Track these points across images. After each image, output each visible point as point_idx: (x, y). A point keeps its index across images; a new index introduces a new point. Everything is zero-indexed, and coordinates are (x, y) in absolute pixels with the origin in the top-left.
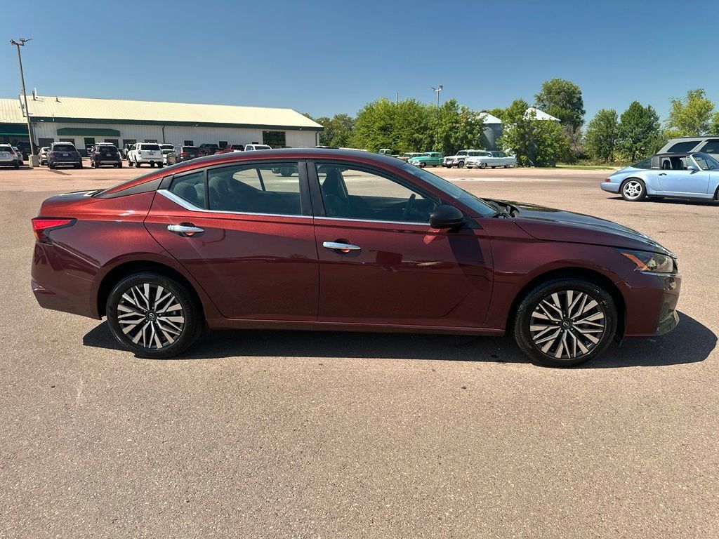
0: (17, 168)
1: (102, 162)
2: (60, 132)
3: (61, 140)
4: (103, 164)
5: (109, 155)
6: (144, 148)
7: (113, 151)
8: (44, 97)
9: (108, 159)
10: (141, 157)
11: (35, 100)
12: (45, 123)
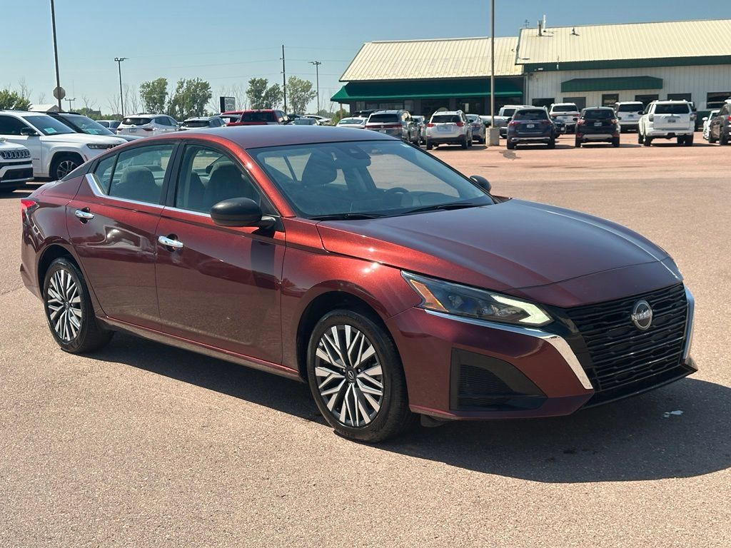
0: (464, 148)
1: (586, 136)
2: (566, 87)
3: (565, 100)
4: (587, 140)
5: (598, 124)
6: (660, 110)
7: (606, 117)
8: (555, 29)
9: (598, 131)
10: (652, 126)
11: (540, 35)
12: (545, 73)
